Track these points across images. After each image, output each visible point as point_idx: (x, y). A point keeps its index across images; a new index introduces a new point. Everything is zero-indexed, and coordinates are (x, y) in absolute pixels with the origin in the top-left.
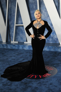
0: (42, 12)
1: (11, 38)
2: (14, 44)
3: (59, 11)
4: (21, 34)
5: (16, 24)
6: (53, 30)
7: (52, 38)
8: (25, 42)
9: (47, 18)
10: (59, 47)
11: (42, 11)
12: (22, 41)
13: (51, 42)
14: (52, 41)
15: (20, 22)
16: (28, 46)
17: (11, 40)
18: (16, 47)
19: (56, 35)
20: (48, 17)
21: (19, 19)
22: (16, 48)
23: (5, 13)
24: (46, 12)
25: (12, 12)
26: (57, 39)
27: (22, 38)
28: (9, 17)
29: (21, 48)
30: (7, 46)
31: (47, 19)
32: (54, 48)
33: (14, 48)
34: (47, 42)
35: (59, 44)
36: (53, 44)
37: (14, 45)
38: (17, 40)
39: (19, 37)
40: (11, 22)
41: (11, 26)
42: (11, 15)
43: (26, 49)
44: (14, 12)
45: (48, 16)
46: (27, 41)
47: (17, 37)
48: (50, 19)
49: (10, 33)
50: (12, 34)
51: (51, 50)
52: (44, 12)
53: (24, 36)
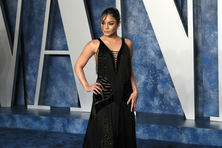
0: (130, 14)
1: (29, 93)
2: (36, 114)
3: (184, 10)
4: (61, 83)
5: (46, 49)
6: (164, 71)
7: (162, 97)
8: (72, 109)
9: (146, 33)
10: (184, 128)
11: (130, 8)
12: (63, 105)
13: (158, 112)
14: (160, 106)
15: (58, 42)
16: (81, 121)
17: (29, 101)
18: (42, 123)
19: (173, 86)
20: (149, 31)
21: (57, 32)
22: (44, 127)
23: (11, 13)
24: (142, 15)
25: (36, 11)
26: (178, 102)
27: (63, 95)
28: (26, 27)
29: (58, 127)
30: (14, 119)
31: (144, 36)
32: (165, 130)
33: (36, 125)
34: (146, 111)
35: (184, 118)
36: (162, 115)
37: (37, 119)
38: (47, 100)
39: (54, 90)
40: (32, 43)
41: (32, 55)
42: (30, 19)
43: (74, 132)
44: (42, 12)
45: (150, 26)
46: (79, 106)
47: (48, 91)
48: (155, 37)
49: (28, 78)
50: (34, 80)
51: (157, 138)
52: (135, 13)
53: (69, 89)
